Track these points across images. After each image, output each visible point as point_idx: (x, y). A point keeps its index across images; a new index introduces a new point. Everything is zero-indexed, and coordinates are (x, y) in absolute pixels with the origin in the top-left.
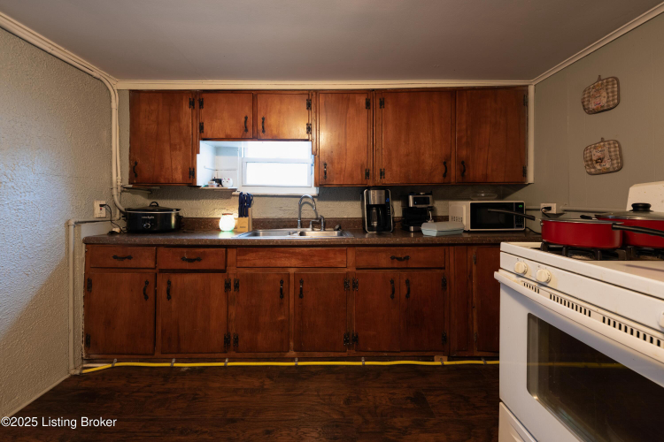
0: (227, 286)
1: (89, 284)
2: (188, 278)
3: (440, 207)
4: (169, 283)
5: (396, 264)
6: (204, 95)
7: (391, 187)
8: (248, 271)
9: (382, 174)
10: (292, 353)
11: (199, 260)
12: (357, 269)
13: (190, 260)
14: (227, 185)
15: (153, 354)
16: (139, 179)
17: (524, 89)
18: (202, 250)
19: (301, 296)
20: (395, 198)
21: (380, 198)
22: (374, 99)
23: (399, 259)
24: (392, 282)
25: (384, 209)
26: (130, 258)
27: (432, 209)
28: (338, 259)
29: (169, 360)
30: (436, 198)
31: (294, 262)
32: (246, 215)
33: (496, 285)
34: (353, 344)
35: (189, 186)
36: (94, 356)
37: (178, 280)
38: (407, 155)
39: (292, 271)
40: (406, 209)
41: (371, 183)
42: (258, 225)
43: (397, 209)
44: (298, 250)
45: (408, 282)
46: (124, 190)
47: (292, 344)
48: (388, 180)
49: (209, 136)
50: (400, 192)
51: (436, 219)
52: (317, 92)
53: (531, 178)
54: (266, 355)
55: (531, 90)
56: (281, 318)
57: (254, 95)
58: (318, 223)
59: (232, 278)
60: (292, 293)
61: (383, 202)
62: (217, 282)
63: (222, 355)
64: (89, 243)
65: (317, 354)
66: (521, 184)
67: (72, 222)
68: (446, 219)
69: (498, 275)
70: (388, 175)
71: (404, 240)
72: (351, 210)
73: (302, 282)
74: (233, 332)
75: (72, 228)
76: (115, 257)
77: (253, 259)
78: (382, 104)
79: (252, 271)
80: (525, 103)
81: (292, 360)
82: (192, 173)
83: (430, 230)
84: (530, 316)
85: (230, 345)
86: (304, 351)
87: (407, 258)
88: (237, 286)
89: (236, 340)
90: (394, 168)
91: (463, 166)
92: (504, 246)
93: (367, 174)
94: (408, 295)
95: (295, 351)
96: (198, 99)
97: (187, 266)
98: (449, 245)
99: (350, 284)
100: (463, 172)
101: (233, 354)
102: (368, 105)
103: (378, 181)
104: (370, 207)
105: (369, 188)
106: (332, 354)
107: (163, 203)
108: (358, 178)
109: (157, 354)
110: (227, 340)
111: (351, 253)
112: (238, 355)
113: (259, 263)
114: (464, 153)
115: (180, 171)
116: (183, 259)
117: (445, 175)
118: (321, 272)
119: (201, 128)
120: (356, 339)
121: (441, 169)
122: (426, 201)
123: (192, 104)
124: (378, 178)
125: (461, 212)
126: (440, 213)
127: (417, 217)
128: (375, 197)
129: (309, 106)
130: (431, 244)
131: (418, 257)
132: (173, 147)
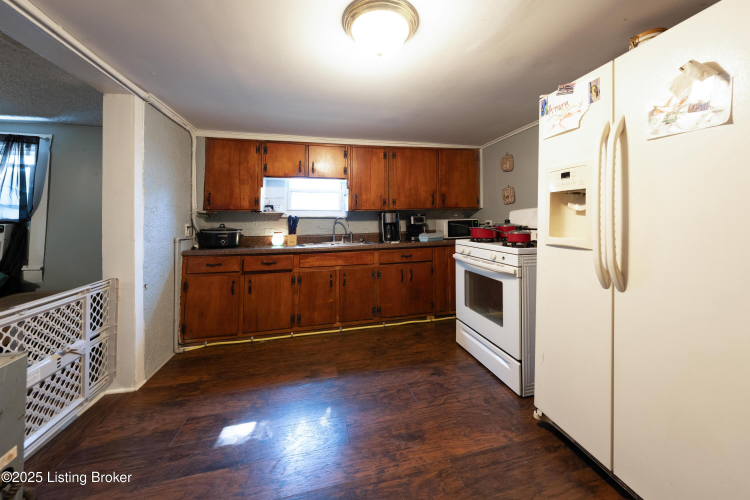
0: (293, 281)
1: (185, 287)
2: (265, 277)
3: (430, 223)
4: (250, 282)
5: (405, 260)
6: (268, 145)
7: (399, 211)
8: (307, 270)
9: (394, 202)
10: (338, 324)
11: (274, 263)
12: (381, 264)
13: (268, 264)
14: (278, 210)
15: (236, 335)
16: (213, 207)
17: (477, 151)
18: (277, 256)
19: (344, 285)
20: (402, 219)
21: (392, 218)
22: (390, 153)
23: (406, 257)
24: (402, 271)
25: (395, 225)
26: (220, 265)
27: (425, 225)
28: (368, 258)
29: (249, 338)
30: (428, 218)
31: (340, 262)
32: (295, 233)
33: (454, 261)
34: (378, 314)
35: (253, 211)
36: (189, 341)
37: (255, 279)
38: (410, 190)
39: (338, 268)
40: (409, 226)
41: (386, 209)
42: (301, 240)
43: (403, 227)
44: (342, 254)
45: (411, 271)
46: (200, 215)
47: (338, 318)
48: (398, 206)
49: (271, 174)
50: (405, 215)
51: (428, 232)
52: (351, 146)
53: (482, 206)
54: (320, 327)
55: (481, 151)
56: (331, 300)
57: (307, 145)
58: (347, 237)
59: (296, 276)
60: (338, 283)
61: (394, 221)
62: (285, 279)
63: (289, 330)
64: (185, 255)
65: (354, 323)
66: (476, 209)
67: (177, 240)
68: (434, 231)
69: (455, 256)
70: (398, 203)
71: (409, 244)
72: (371, 227)
73: (345, 275)
74: (296, 313)
75: (177, 244)
76: (208, 265)
77: (311, 261)
78: (394, 156)
79: (312, 270)
80: (478, 159)
81: (338, 328)
82: (257, 201)
83: (424, 238)
84: (466, 271)
85: (296, 322)
86: (345, 322)
87: (410, 256)
88: (300, 281)
89: (299, 319)
90: (402, 199)
91: (444, 197)
92: (457, 241)
93: (385, 202)
94: (411, 279)
95: (340, 322)
96: (263, 147)
97: (266, 268)
98: (435, 246)
99: (376, 275)
100: (443, 201)
101: (296, 328)
102: (385, 156)
103: (392, 207)
104: (385, 225)
105: (385, 212)
106: (364, 322)
107: (229, 225)
108: (378, 206)
109: (240, 335)
110: (292, 319)
111: (376, 254)
112: (301, 329)
113: (316, 264)
114: (444, 189)
115: (247, 201)
116: (263, 263)
117: (433, 203)
118: (357, 268)
119: (265, 168)
120: (379, 310)
121: (431, 199)
122: (421, 220)
123: (258, 150)
124: (391, 205)
125: (443, 226)
126: (430, 229)
127: (415, 231)
128: (389, 218)
129: (345, 155)
130: (425, 246)
131: (417, 255)
132: (242, 182)
